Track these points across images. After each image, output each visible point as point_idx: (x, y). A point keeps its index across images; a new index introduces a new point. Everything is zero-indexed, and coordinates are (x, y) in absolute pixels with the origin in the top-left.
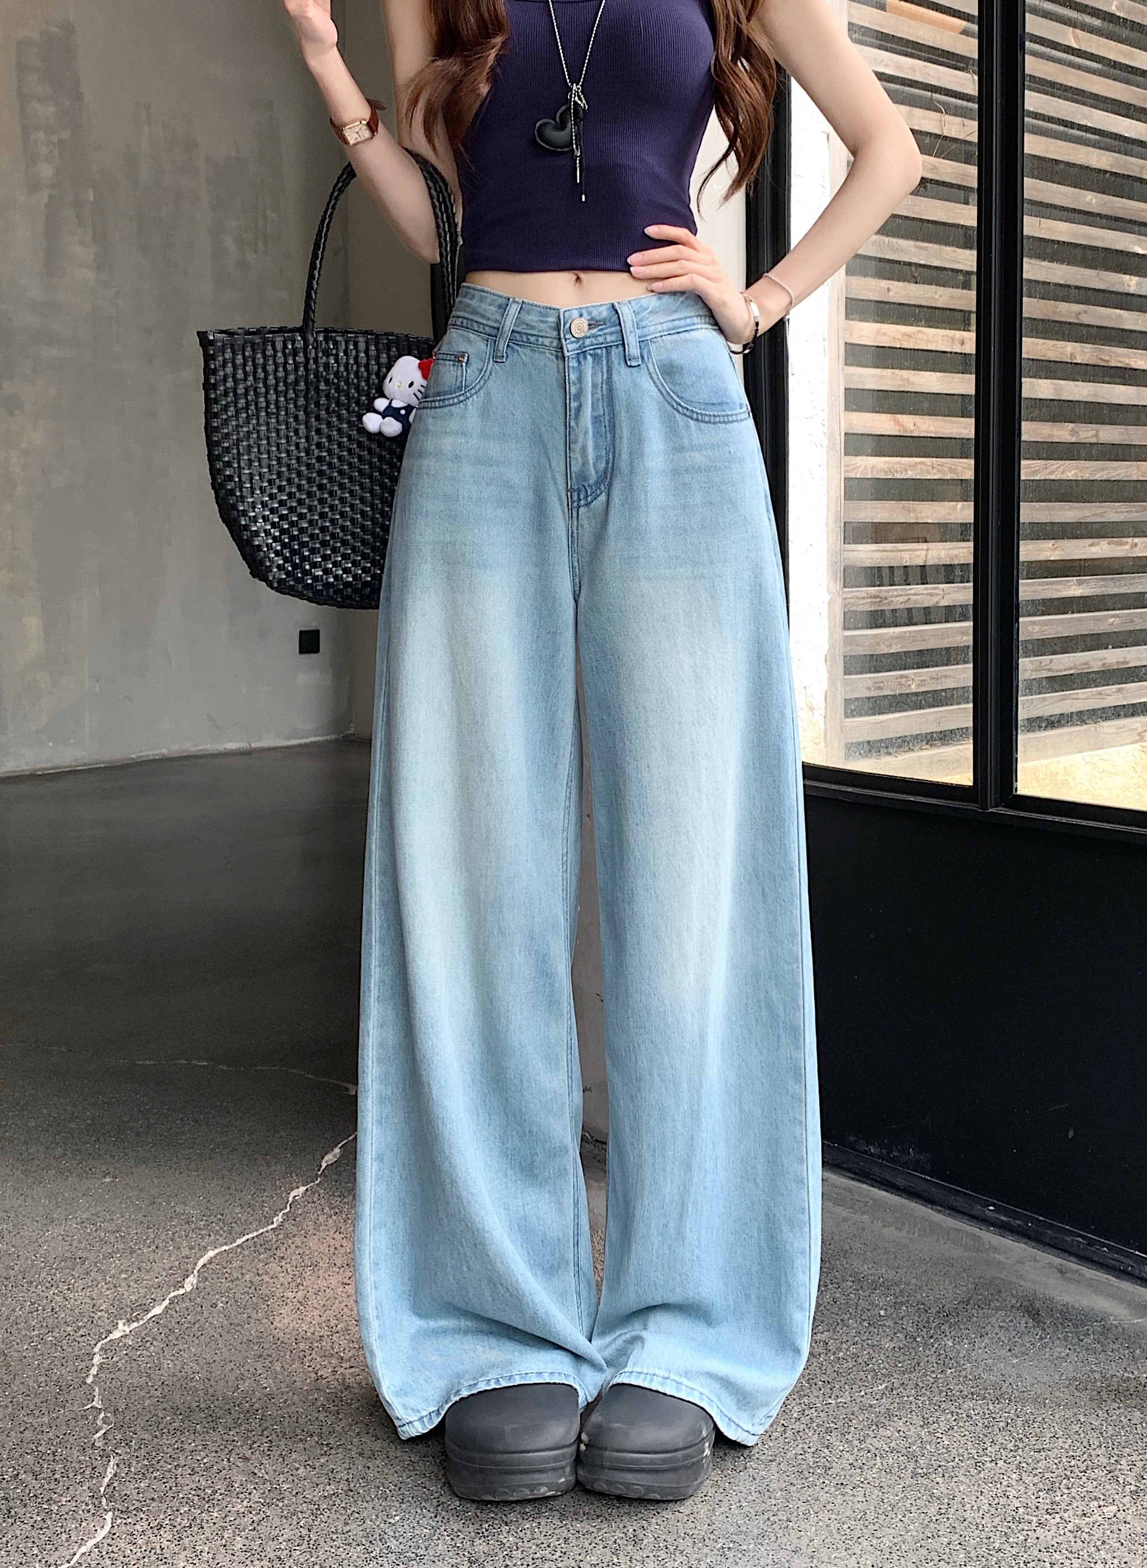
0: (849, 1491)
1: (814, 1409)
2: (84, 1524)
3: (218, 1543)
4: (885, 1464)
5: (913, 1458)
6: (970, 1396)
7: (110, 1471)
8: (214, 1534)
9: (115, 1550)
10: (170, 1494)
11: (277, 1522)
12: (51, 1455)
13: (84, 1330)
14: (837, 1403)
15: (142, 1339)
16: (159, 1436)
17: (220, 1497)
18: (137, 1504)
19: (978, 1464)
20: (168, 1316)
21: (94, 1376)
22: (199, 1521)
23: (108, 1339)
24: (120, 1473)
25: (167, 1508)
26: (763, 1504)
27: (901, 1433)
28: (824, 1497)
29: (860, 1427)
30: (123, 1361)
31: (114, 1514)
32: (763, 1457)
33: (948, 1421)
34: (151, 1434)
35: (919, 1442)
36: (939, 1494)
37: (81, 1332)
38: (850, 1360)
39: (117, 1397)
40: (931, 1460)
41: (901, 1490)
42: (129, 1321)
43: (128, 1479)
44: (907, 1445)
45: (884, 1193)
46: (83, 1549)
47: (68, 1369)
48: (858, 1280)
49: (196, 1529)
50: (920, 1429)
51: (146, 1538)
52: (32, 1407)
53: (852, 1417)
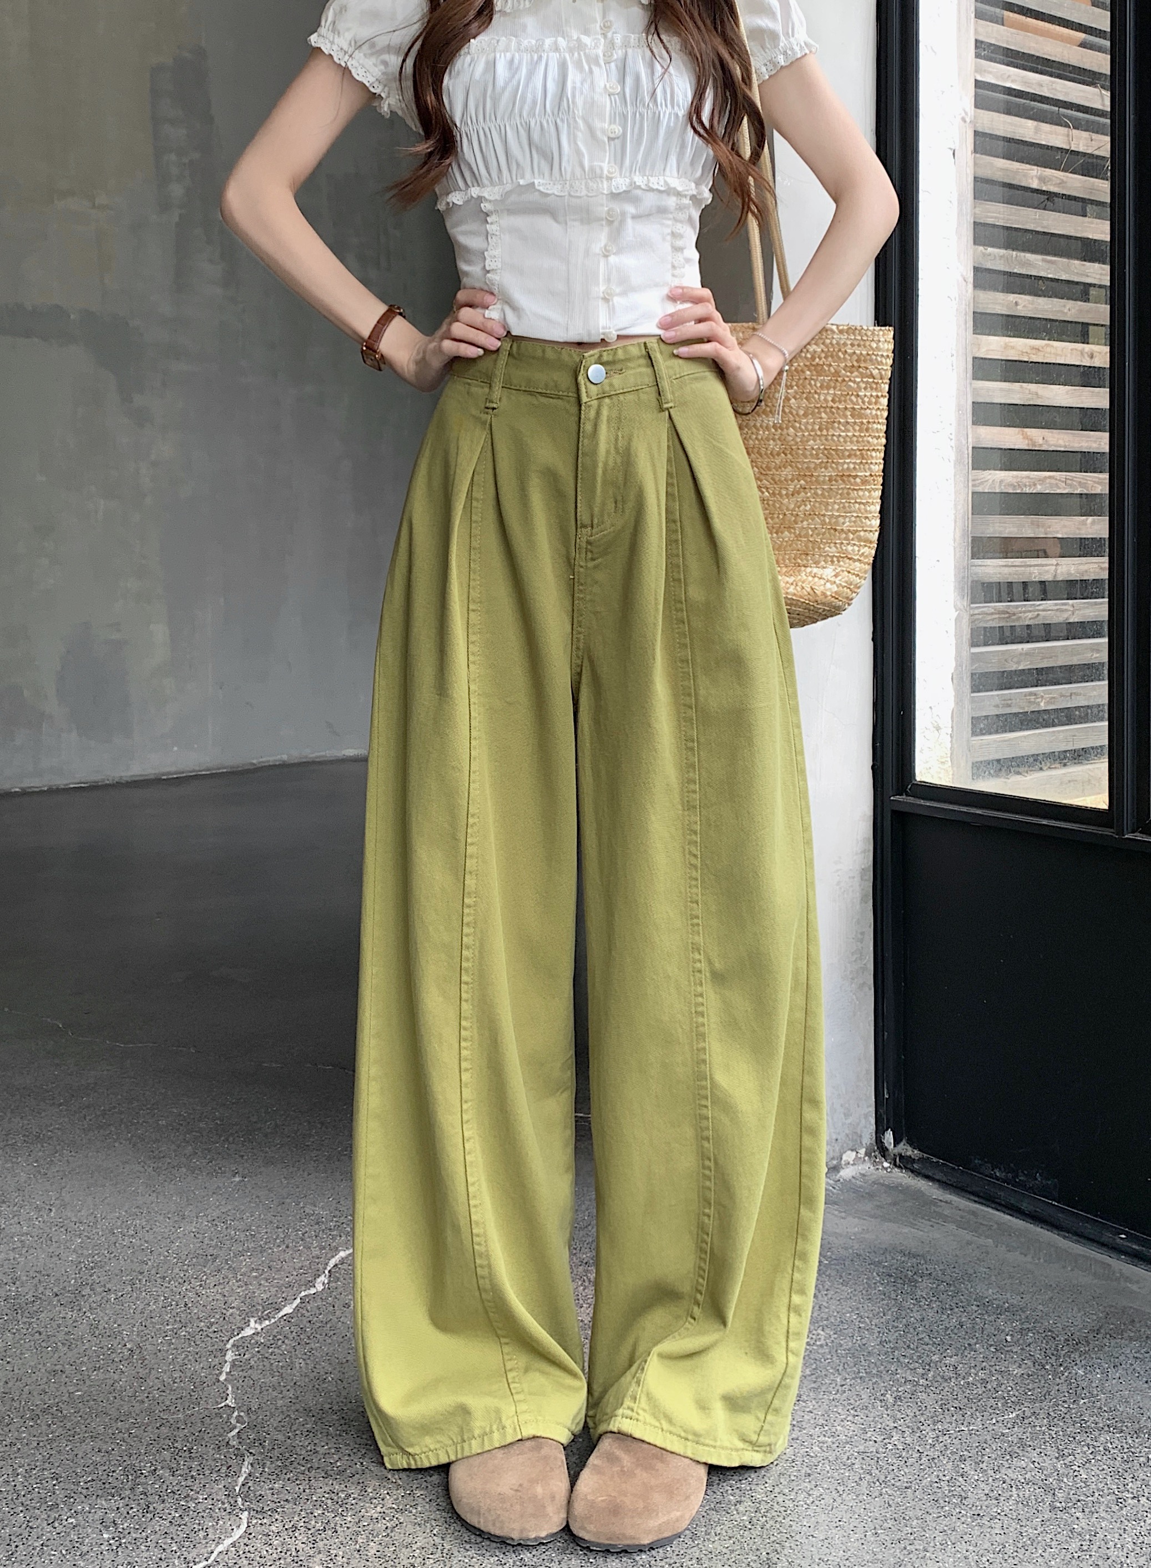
0: (987, 1523)
1: (947, 1436)
2: (221, 1522)
3: (353, 1547)
4: (1021, 1496)
5: (1050, 1490)
6: (1106, 1428)
7: (245, 1469)
8: (348, 1538)
9: (252, 1550)
10: (304, 1496)
11: (410, 1529)
12: (187, 1453)
13: (217, 1326)
14: (969, 1430)
15: (273, 1338)
16: (292, 1437)
17: (353, 1502)
18: (273, 1505)
19: (1120, 1500)
20: (299, 1315)
21: (227, 1374)
22: (332, 1525)
23: (240, 1336)
24: (254, 1473)
25: (301, 1510)
26: (899, 1533)
27: (1036, 1464)
28: (961, 1528)
29: (993, 1456)
30: (255, 1359)
31: (249, 1513)
32: (898, 1484)
33: (1085, 1453)
34: (284, 1435)
35: (1055, 1474)
36: (1080, 1529)
37: (214, 1328)
38: (979, 1386)
39: (250, 1396)
40: (1069, 1494)
41: (1040, 1524)
42: (261, 1319)
43: (263, 1479)
44: (1043, 1477)
45: (1007, 1217)
46: (220, 1548)
47: (201, 1366)
48: (984, 1304)
49: (330, 1532)
50: (1055, 1460)
51: (282, 1539)
52: (168, 1403)
53: (985, 1445)
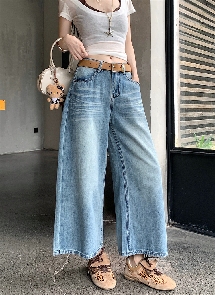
13: (48, 273)
15: (62, 274)
20: (65, 269)
23: (54, 275)
30: (60, 279)
42: (57, 271)
45: (199, 234)
47: (49, 281)
